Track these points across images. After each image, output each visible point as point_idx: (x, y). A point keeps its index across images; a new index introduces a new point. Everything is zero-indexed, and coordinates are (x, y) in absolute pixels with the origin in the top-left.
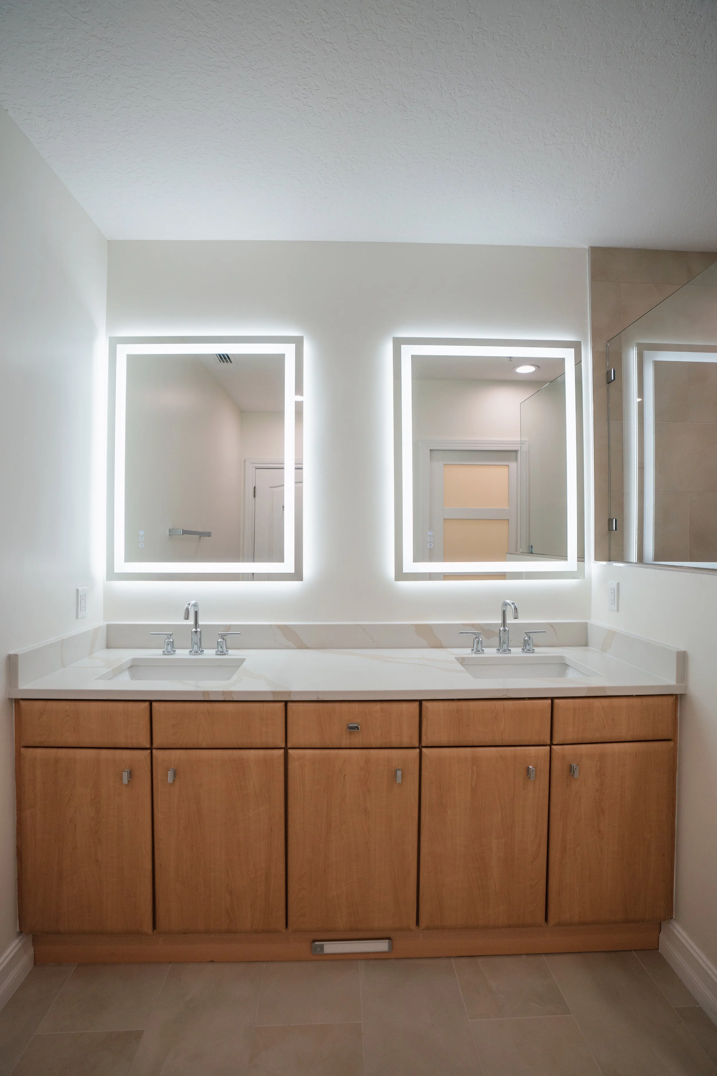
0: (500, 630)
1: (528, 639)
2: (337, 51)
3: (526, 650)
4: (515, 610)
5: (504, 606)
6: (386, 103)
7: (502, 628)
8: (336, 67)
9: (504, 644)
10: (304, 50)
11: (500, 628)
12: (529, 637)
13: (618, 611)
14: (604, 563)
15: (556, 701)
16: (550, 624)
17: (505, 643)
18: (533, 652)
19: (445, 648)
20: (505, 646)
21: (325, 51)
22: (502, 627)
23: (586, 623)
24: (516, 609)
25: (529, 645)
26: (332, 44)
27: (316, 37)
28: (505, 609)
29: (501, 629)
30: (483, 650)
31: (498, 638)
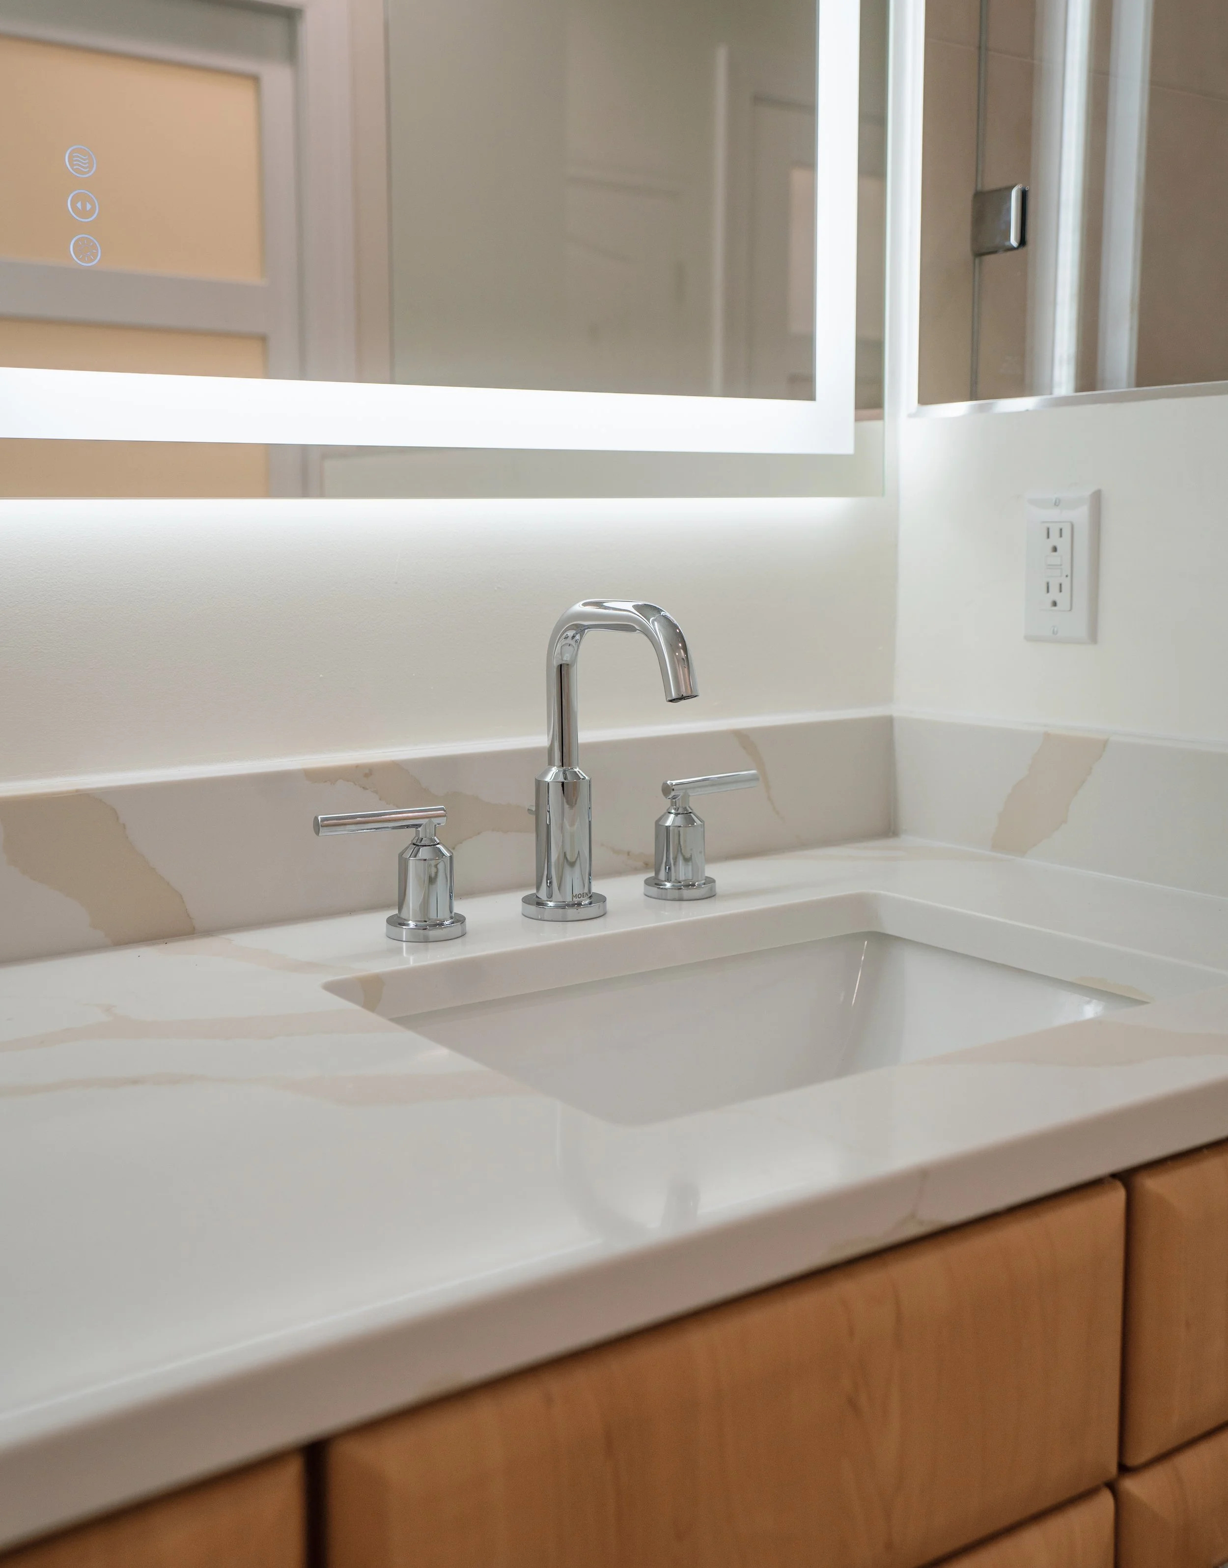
0: (541, 787)
1: (680, 821)
3: (668, 885)
4: (672, 649)
5: (570, 633)
7: (554, 770)
9: (567, 869)
11: (546, 773)
12: (687, 816)
13: (1093, 636)
14: (960, 409)
15: (1151, 1184)
16: (743, 738)
17: (572, 864)
18: (711, 896)
19: (209, 932)
20: (573, 880)
22: (551, 763)
23: (888, 723)
24: (677, 640)
25: (687, 860)
28: (567, 658)
29: (549, 778)
30: (459, 920)
31: (531, 838)
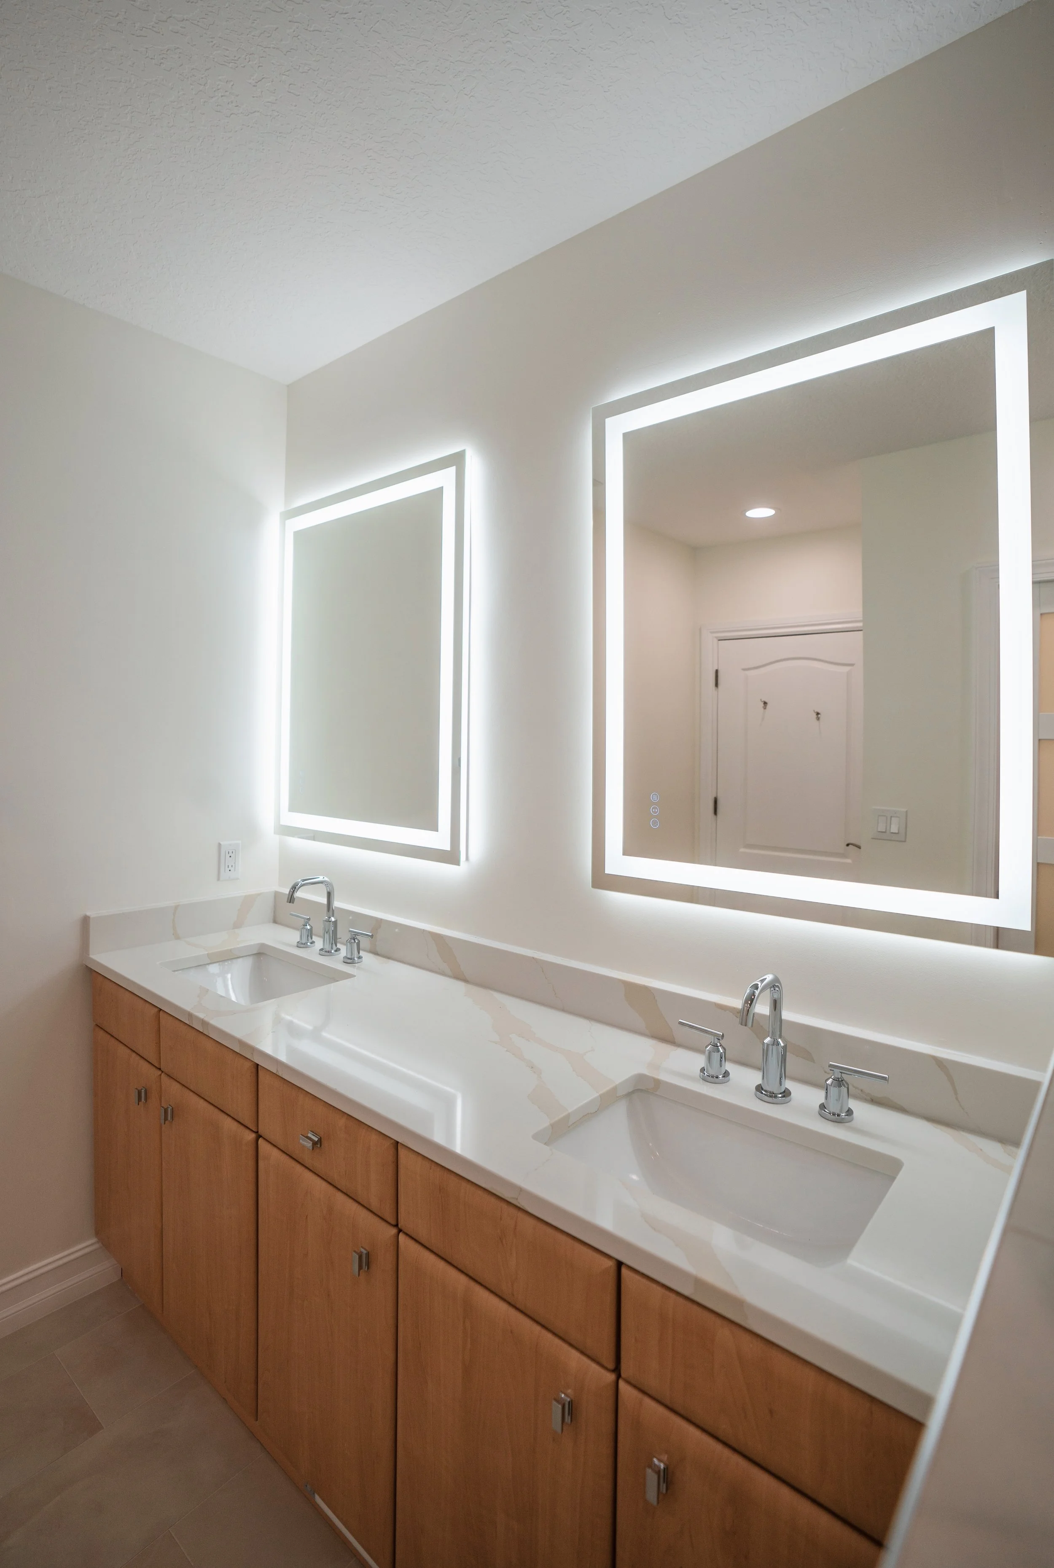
2: (187, 20)
6: (318, 31)
8: (210, 40)
10: (162, 52)
16: (940, 1063)
21: (177, 33)
26: (170, 17)
27: (150, 26)
